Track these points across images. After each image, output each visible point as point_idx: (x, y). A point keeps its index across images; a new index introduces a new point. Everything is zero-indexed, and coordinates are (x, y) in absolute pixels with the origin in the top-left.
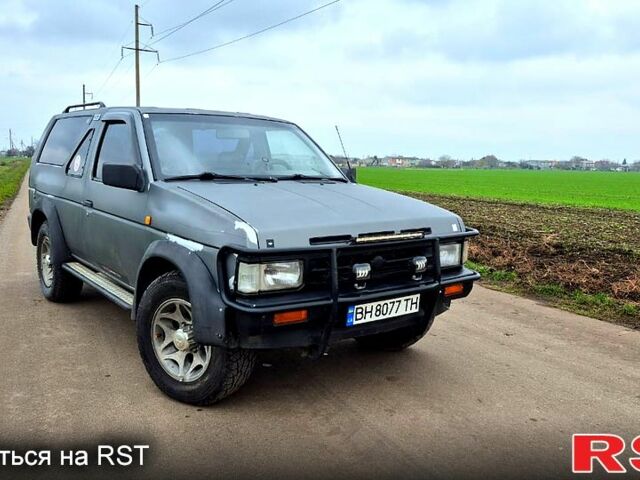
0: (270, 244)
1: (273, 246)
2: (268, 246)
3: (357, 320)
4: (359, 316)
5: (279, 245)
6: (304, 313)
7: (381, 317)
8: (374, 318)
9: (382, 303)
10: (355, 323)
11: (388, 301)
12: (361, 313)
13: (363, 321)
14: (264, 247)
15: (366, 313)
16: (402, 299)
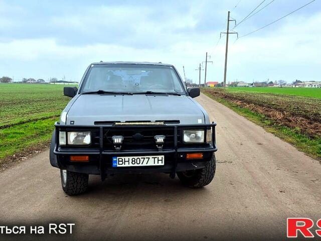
0: (72, 123)
1: (73, 124)
2: (71, 124)
3: (119, 164)
4: (121, 163)
5: (76, 124)
6: (87, 157)
7: (136, 165)
8: (131, 165)
9: (136, 158)
10: (118, 166)
11: (140, 157)
12: (122, 161)
13: (123, 165)
14: (68, 124)
15: (125, 161)
16: (151, 157)
